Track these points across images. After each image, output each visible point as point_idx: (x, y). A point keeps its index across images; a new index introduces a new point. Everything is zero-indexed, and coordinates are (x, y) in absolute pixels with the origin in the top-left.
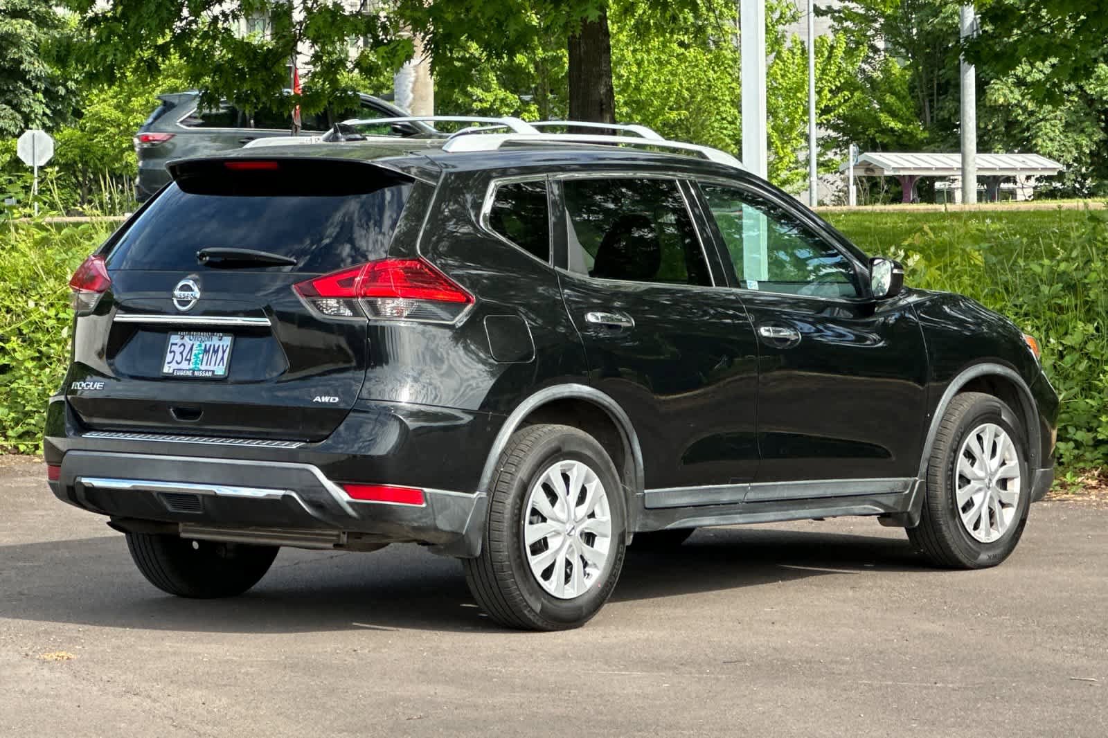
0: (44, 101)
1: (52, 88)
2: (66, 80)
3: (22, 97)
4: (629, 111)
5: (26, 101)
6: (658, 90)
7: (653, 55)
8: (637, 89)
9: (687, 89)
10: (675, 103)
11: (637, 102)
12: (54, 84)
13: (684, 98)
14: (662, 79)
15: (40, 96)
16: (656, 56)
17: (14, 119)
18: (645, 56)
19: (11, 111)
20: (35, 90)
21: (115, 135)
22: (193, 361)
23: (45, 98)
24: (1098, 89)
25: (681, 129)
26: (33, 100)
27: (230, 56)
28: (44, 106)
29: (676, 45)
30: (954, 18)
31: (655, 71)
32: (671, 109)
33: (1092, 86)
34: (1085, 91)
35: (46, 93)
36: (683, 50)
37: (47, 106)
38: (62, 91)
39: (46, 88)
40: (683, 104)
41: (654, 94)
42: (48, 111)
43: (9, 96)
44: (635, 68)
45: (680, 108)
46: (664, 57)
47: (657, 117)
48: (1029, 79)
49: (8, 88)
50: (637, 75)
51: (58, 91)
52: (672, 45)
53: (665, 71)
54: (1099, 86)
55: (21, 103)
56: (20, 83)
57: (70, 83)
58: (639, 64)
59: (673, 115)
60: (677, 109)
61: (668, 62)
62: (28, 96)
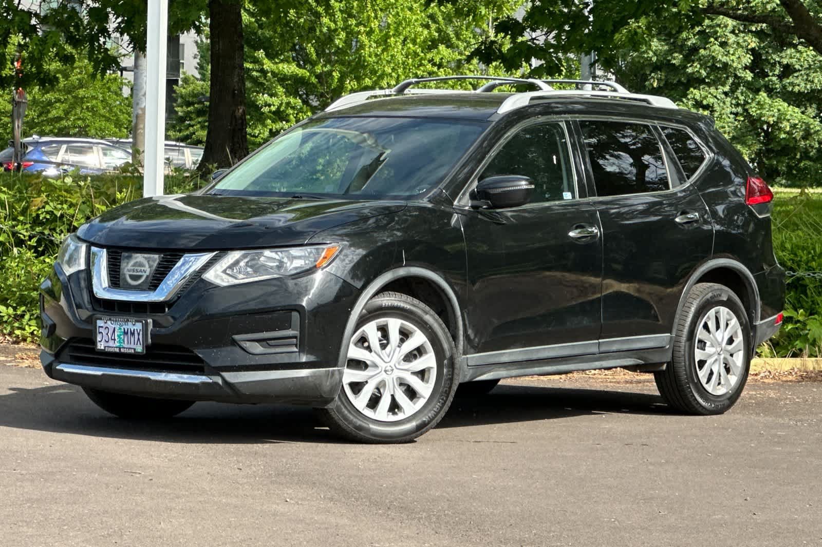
21: (8, 123)
24: (758, 112)
30: (649, 53)
33: (754, 109)
34: (749, 113)
48: (705, 102)
54: (759, 109)
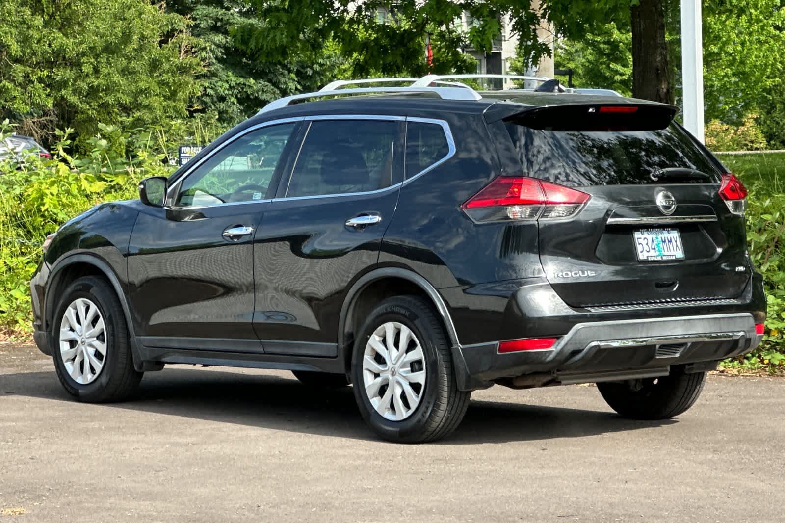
0: (296, 79)
1: (302, 70)
2: (313, 64)
3: (280, 77)
4: (737, 80)
5: (283, 80)
6: (758, 64)
7: (755, 37)
8: (742, 63)
9: (780, 62)
10: (772, 73)
11: (744, 73)
12: (304, 68)
13: (778, 70)
14: (762, 54)
15: (293, 75)
16: (757, 37)
17: (274, 93)
18: (747, 38)
19: (272, 87)
20: (289, 71)
22: (657, 249)
23: (297, 77)
25: (776, 93)
26: (289, 79)
27: (375, 36)
28: (296, 83)
29: (772, 28)
31: (756, 49)
32: (768, 77)
35: (298, 73)
36: (777, 32)
37: (299, 83)
38: (310, 72)
39: (297, 70)
40: (777, 73)
41: (755, 66)
42: (299, 87)
43: (271, 76)
44: (739, 48)
45: (775, 77)
46: (763, 38)
47: (758, 84)
49: (270, 70)
50: (741, 52)
51: (306, 72)
52: (768, 29)
53: (764, 48)
55: (280, 82)
56: (279, 66)
57: (315, 66)
58: (743, 44)
59: (769, 83)
60: (772, 78)
61: (766, 42)
62: (284, 76)
